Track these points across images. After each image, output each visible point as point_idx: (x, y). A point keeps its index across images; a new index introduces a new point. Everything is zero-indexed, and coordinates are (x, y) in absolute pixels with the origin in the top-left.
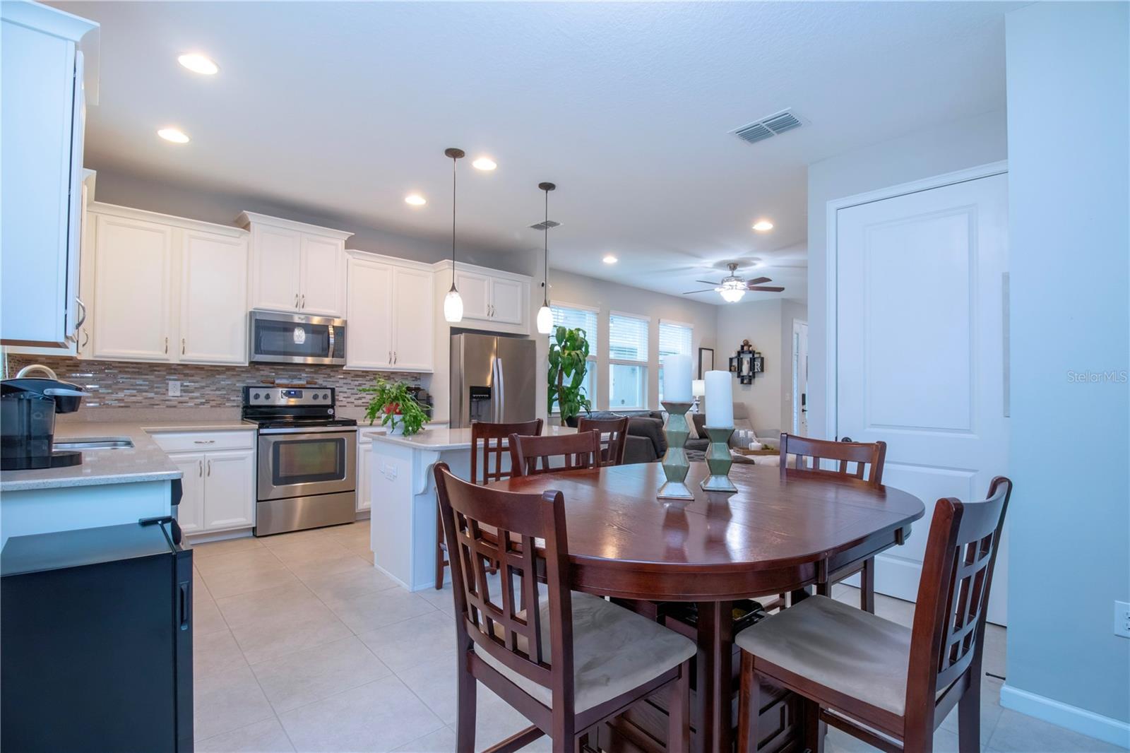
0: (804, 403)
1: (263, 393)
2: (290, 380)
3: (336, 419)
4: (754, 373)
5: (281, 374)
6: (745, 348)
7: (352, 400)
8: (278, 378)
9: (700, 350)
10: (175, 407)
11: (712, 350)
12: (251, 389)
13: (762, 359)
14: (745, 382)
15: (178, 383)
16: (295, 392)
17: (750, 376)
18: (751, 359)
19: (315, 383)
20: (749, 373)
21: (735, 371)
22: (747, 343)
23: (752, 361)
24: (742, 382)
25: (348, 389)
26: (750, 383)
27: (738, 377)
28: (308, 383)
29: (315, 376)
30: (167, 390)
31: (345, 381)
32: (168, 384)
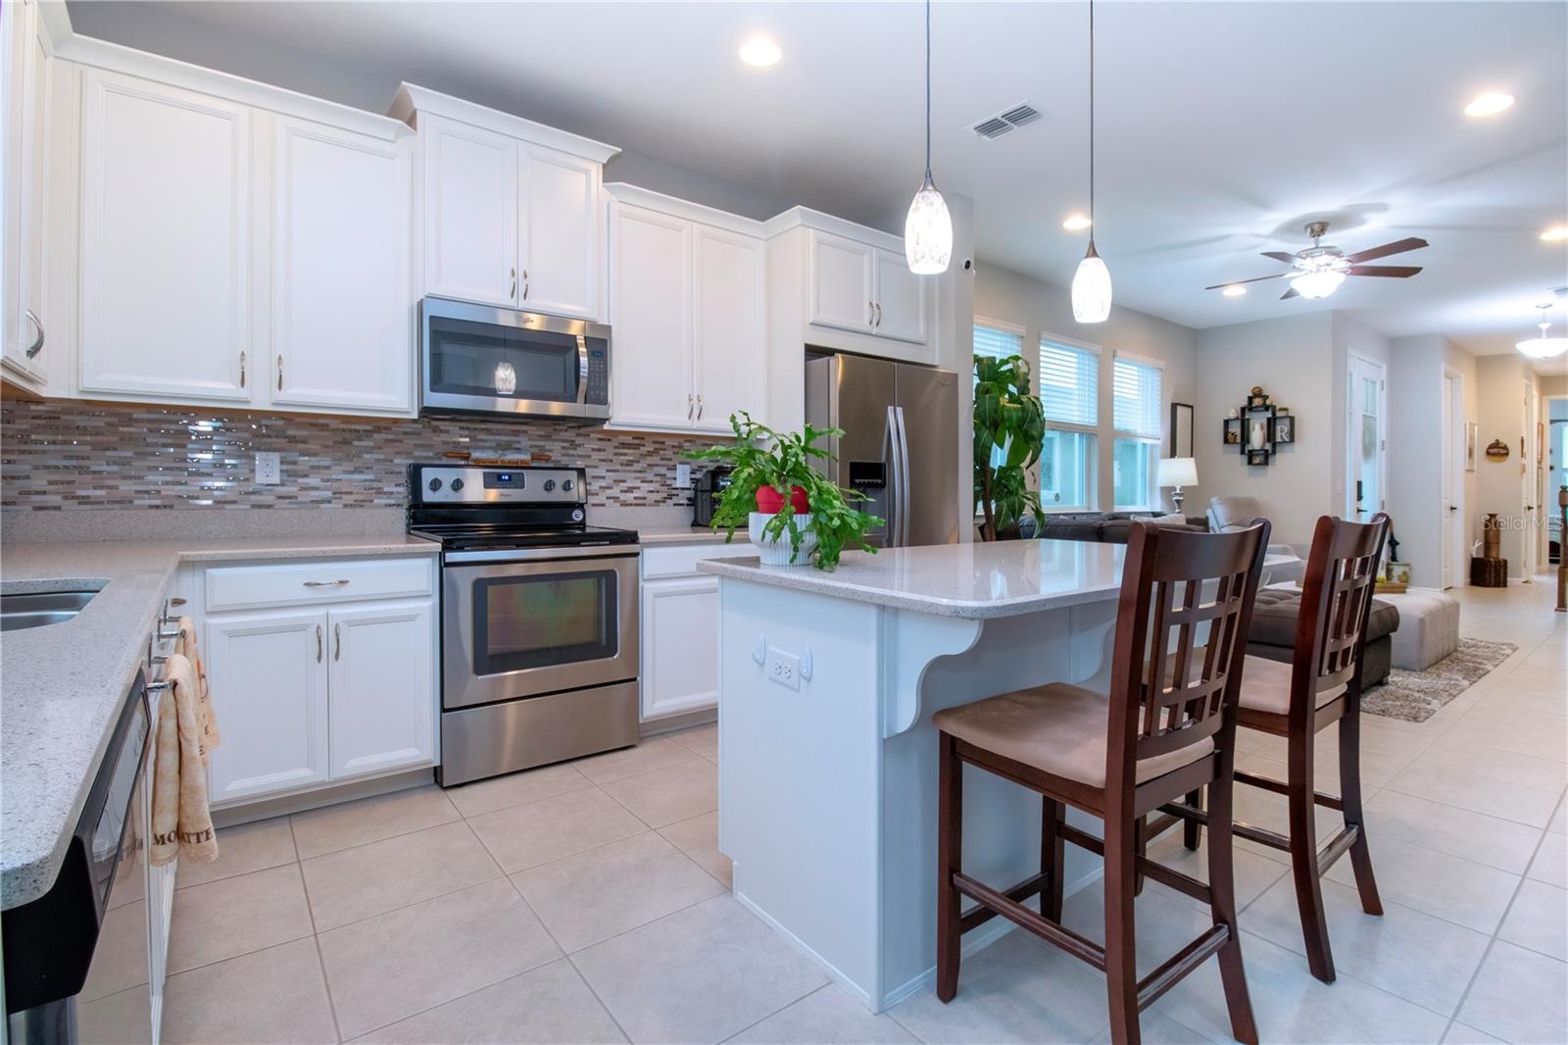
0: (1360, 498)
1: (447, 476)
2: (500, 452)
3: (588, 530)
4: (1274, 445)
5: (483, 441)
6: (1257, 401)
7: (615, 492)
8: (477, 448)
9: (1174, 406)
10: (269, 506)
11: (1192, 407)
12: (424, 470)
13: (1292, 419)
14: (1257, 460)
15: (276, 457)
16: (510, 476)
17: (1267, 451)
18: (1269, 420)
19: (548, 459)
20: (1264, 445)
21: (1235, 442)
22: (1258, 393)
23: (1271, 424)
24: (1250, 462)
25: (608, 471)
26: (1266, 463)
27: (1243, 452)
28: (534, 458)
29: (548, 445)
30: (253, 471)
31: (602, 455)
32: (253, 458)
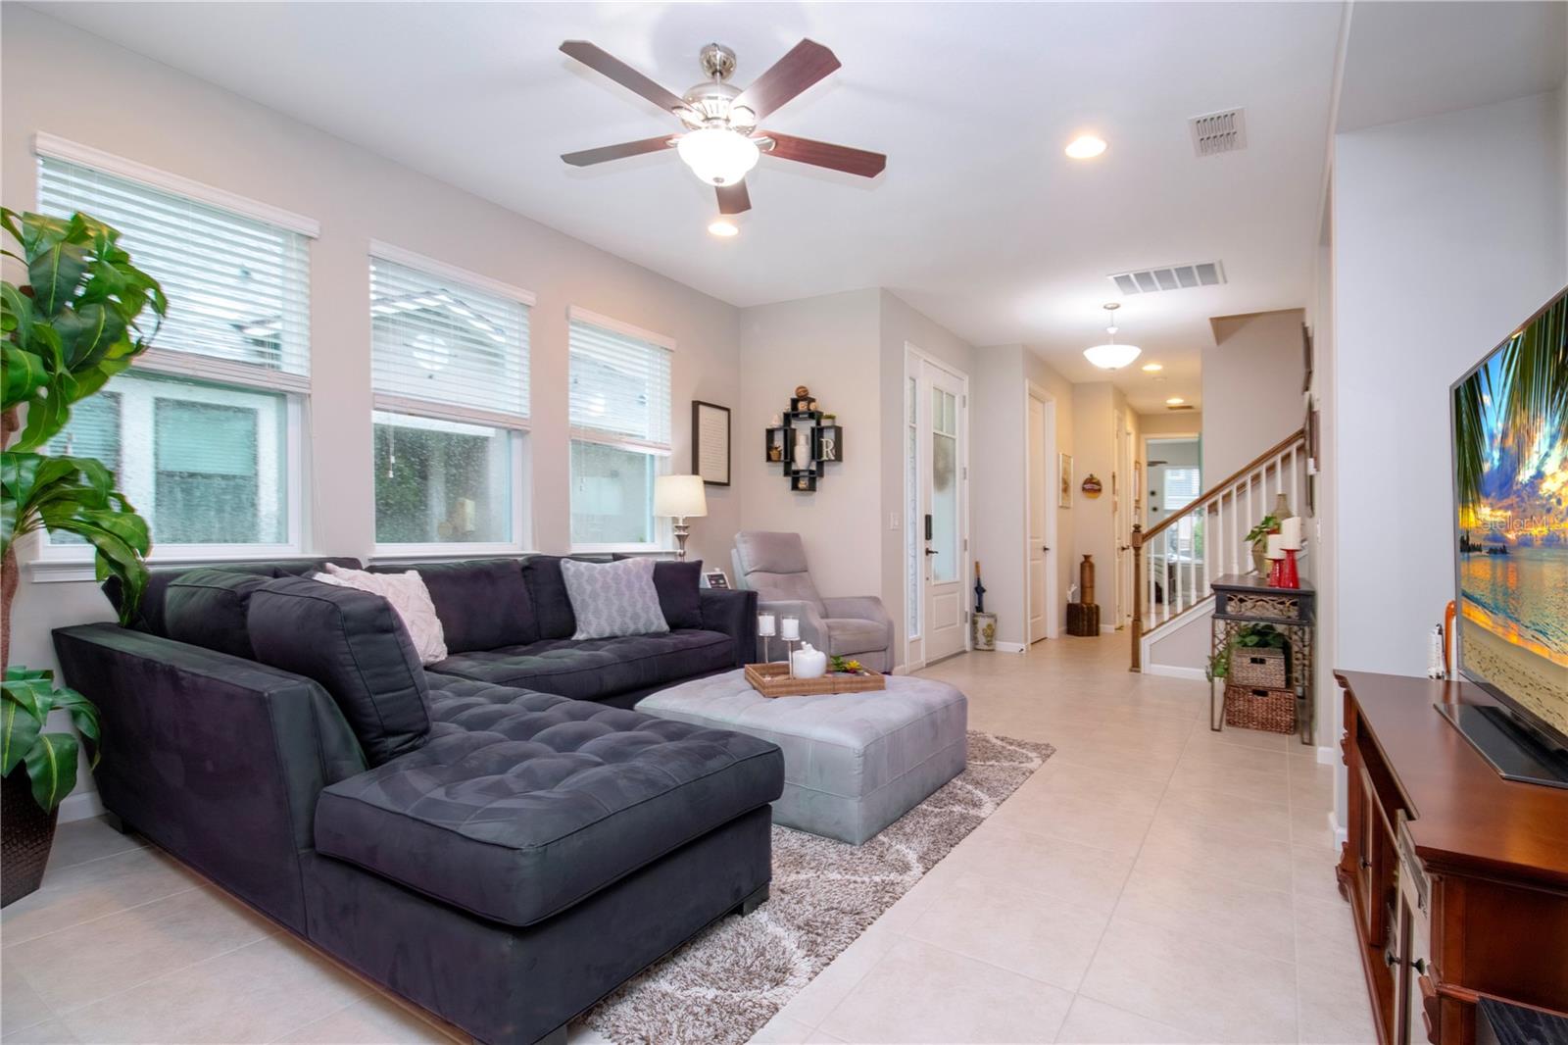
0: (928, 536)
4: (820, 464)
6: (801, 406)
9: (696, 405)
11: (728, 410)
13: (838, 431)
14: (803, 484)
17: (812, 472)
18: (813, 430)
20: (810, 465)
21: (779, 461)
22: (803, 396)
23: (817, 434)
24: (795, 487)
26: (812, 488)
27: (786, 474)
